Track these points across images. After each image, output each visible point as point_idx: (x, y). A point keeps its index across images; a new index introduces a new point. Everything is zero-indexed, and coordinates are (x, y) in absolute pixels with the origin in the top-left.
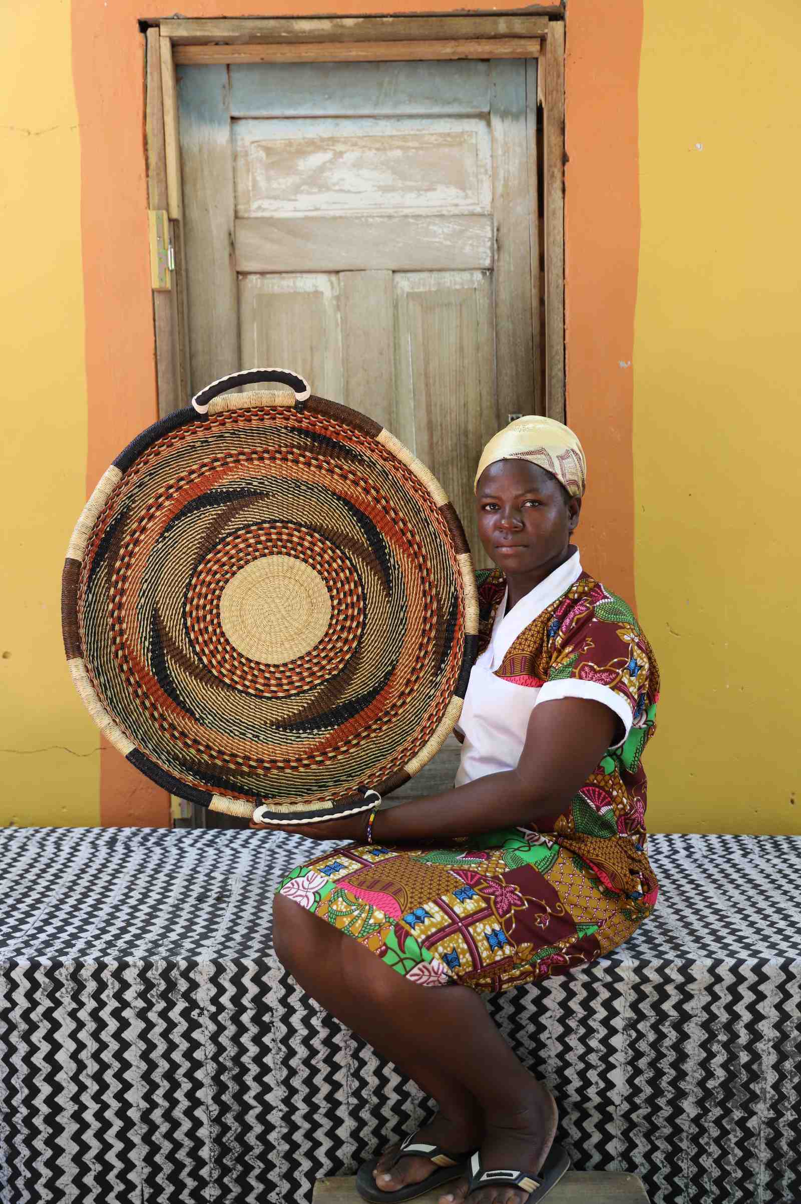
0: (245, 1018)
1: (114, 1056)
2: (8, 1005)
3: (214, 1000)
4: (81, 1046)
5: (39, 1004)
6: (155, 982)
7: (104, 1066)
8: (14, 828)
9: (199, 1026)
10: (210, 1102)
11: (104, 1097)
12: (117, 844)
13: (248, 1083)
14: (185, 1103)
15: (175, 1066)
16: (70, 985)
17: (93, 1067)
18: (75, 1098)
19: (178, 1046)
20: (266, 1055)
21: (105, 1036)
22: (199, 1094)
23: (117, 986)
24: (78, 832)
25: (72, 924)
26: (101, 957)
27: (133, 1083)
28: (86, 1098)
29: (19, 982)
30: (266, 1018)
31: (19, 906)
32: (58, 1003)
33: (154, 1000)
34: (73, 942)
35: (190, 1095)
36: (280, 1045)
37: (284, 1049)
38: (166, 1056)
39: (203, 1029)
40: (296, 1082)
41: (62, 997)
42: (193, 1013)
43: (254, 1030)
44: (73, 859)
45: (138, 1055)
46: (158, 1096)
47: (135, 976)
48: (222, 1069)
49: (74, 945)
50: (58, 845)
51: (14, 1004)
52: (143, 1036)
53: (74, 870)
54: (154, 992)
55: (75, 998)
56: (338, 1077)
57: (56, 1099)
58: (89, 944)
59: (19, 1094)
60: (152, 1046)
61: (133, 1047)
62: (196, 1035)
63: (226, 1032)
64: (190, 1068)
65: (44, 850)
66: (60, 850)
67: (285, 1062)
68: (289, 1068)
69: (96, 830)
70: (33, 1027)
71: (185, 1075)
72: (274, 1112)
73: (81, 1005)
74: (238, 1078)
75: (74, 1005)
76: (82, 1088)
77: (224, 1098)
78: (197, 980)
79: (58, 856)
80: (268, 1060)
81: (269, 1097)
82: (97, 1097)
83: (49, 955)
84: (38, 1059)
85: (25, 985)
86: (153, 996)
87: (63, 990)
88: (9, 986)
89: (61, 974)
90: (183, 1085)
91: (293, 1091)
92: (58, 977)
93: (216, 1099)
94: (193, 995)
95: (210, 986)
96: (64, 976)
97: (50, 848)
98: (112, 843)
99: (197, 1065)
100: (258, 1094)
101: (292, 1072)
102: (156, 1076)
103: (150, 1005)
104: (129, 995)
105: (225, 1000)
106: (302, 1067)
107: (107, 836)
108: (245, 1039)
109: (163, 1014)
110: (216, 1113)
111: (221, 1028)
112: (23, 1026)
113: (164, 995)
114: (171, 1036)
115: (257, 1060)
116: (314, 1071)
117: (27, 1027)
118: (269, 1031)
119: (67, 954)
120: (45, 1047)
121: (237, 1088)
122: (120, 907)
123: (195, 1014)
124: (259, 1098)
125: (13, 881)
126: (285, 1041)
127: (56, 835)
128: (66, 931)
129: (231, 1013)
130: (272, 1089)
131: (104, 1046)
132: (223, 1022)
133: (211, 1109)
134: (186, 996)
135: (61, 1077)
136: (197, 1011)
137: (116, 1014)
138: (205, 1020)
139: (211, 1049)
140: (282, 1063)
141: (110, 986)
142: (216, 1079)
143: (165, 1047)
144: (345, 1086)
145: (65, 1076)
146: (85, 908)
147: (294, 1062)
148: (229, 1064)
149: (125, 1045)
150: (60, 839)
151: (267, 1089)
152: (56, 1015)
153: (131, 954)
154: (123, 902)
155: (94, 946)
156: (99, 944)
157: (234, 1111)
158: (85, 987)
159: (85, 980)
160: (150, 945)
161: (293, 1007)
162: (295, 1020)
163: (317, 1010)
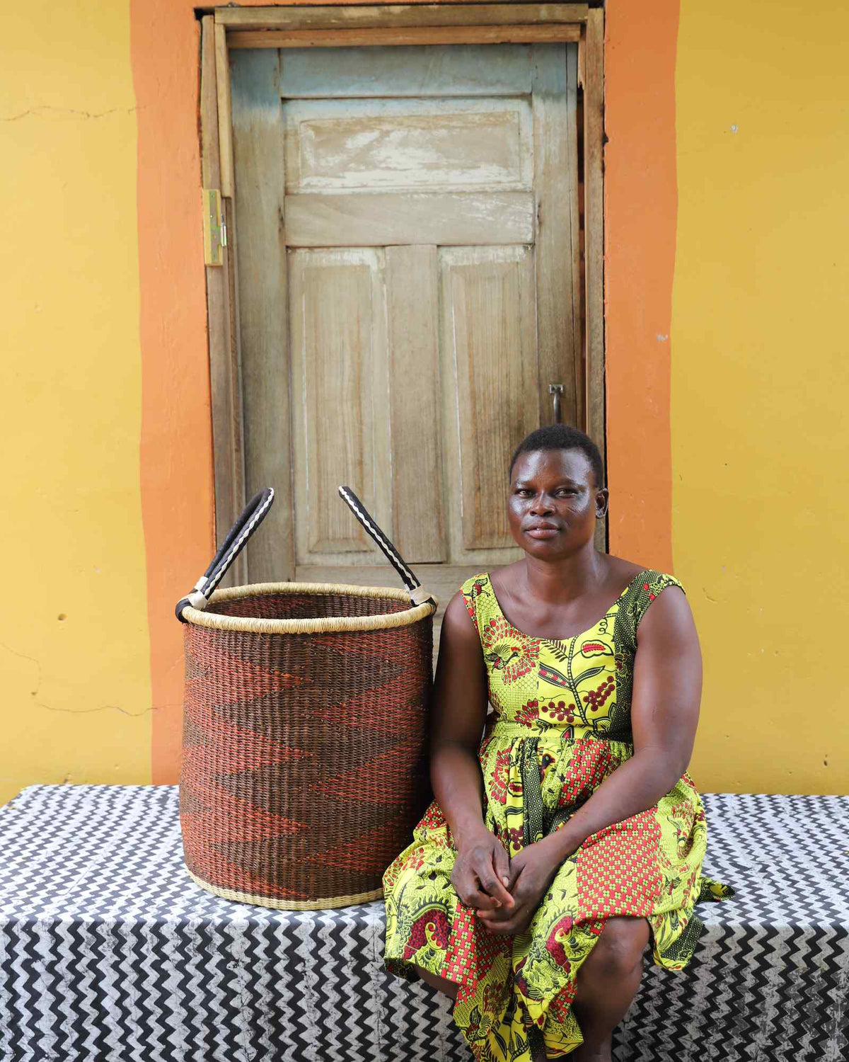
0: (279, 967)
1: (155, 1003)
2: (54, 958)
3: (249, 952)
4: (124, 995)
5: (83, 956)
6: (192, 937)
7: (147, 1013)
8: (68, 785)
9: (235, 976)
10: (248, 1045)
11: (149, 1040)
12: (168, 802)
13: (284, 1024)
14: (224, 1047)
15: (212, 1014)
16: (111, 940)
17: (136, 1013)
18: (122, 1040)
19: (215, 996)
20: (300, 999)
21: (147, 985)
22: (237, 1039)
23: (156, 941)
24: (130, 790)
25: (115, 882)
26: (141, 914)
27: (176, 1027)
28: (132, 1040)
29: (64, 937)
30: (299, 968)
31: (66, 864)
32: (101, 956)
33: (191, 954)
34: (114, 900)
35: (229, 1040)
36: (312, 991)
37: (316, 994)
38: (204, 1004)
39: (238, 979)
40: (329, 1023)
41: (105, 951)
42: (228, 965)
43: (287, 978)
44: (125, 817)
45: (178, 1003)
46: (199, 1039)
47: (173, 931)
48: (258, 1014)
49: (114, 903)
50: (111, 804)
51: (60, 957)
52: (182, 986)
53: (125, 828)
54: (190, 946)
55: (117, 951)
56: (369, 1021)
57: (104, 1041)
58: (130, 902)
59: (69, 1038)
60: (190, 996)
61: (173, 996)
62: (231, 985)
63: (261, 981)
64: (227, 1016)
65: (97, 808)
66: (113, 808)
67: (318, 1005)
68: (322, 1010)
69: (149, 788)
70: (80, 977)
71: (223, 1022)
72: (309, 1047)
73: (123, 957)
74: (274, 1021)
75: (116, 958)
76: (128, 1031)
77: (261, 1041)
78: (231, 934)
79: (110, 814)
80: (302, 1003)
81: (303, 1036)
82: (142, 1040)
83: (91, 913)
84: (85, 1005)
85: (69, 939)
86: (189, 950)
87: (105, 944)
88: (54, 941)
89: (102, 930)
90: (221, 1031)
91: (326, 1030)
92: (100, 932)
93: (254, 1042)
94: (228, 948)
95: (244, 939)
96: (105, 931)
97: (104, 806)
98: (163, 801)
99: (234, 1012)
100: (293, 1033)
101: (325, 1014)
102: (196, 1022)
103: (188, 958)
104: (167, 949)
105: (259, 951)
106: (334, 1010)
107: (159, 793)
108: (280, 986)
109: (200, 967)
110: (254, 1055)
111: (256, 977)
112: (70, 977)
113: (200, 949)
114: (208, 987)
115: (292, 1004)
116: (346, 1015)
117: (73, 977)
118: (302, 979)
119: (108, 911)
120: (92, 995)
121: (273, 1029)
122: (164, 865)
123: (230, 965)
124: (294, 1036)
125: (64, 839)
126: (317, 987)
127: (110, 792)
128: (109, 889)
129: (265, 964)
130: (307, 1028)
131: (146, 994)
132: (258, 972)
133: (249, 1052)
134: (221, 949)
135: (108, 1021)
136: (232, 963)
137: (155, 965)
138: (240, 971)
139: (247, 996)
140: (316, 1006)
141: (149, 941)
142: (253, 1023)
143: (203, 997)
144: (376, 1030)
145: (112, 1020)
146: (130, 866)
147: (327, 1006)
148: (265, 1009)
149: (166, 994)
150: (113, 796)
151: (302, 1028)
152: (100, 966)
153: (169, 912)
154: (167, 860)
155: (134, 904)
156: (139, 902)
157: (271, 1052)
158: (126, 941)
159: (125, 935)
160: (187, 903)
161: (323, 959)
162: (326, 970)
163: (348, 959)
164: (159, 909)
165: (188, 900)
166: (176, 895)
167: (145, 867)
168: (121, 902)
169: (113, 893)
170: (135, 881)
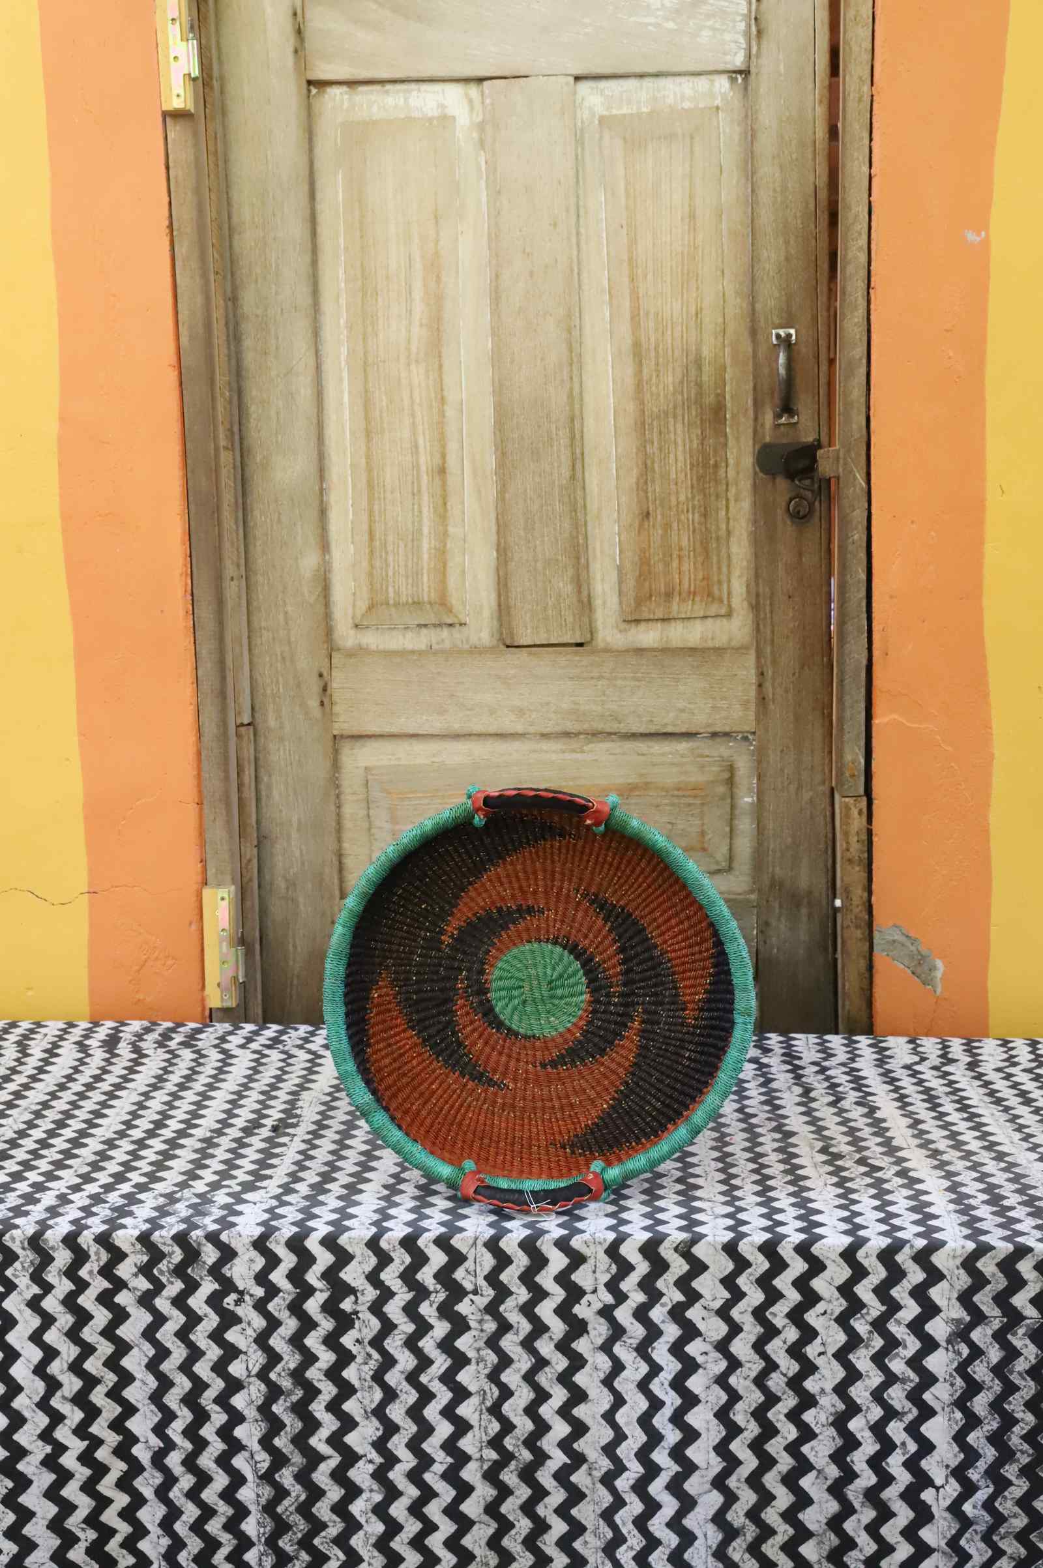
0: (313, 1306)
1: (105, 1364)
3: (262, 1278)
4: (50, 1354)
6: (166, 1249)
7: (90, 1382)
9: (237, 1320)
10: (256, 1447)
11: (94, 1430)
12: (120, 1046)
13: (317, 1415)
14: (217, 1446)
15: (199, 1386)
16: (28, 1257)
17: (71, 1385)
18: (46, 1435)
19: (203, 1353)
20: (347, 1365)
21: (90, 1333)
22: (239, 1432)
23: (104, 1256)
24: (54, 1027)
25: (37, 1168)
26: (83, 1218)
27: (139, 1406)
28: (63, 1433)
30: (347, 1305)
32: (10, 1287)
33: (164, 1280)
34: (37, 1196)
35: (225, 1433)
36: (369, 1349)
37: (376, 1355)
38: (186, 1368)
39: (243, 1325)
40: (396, 1412)
41: (17, 1277)
42: (226, 1300)
43: (326, 1325)
44: (48, 1068)
45: (143, 1364)
46: (175, 1432)
47: (133, 1240)
48: (275, 1392)
49: (39, 1201)
50: (23, 1049)
52: (149, 1335)
53: (47, 1085)
54: (163, 1265)
55: (37, 1277)
57: (15, 1437)
58: (63, 1199)
60: (163, 1353)
61: (135, 1351)
62: (232, 1336)
63: (281, 1330)
64: (224, 1390)
66: (27, 1055)
67: (378, 1377)
68: (385, 1387)
69: (86, 1024)
71: (216, 1401)
72: (361, 1463)
73: (47, 1288)
74: (301, 1409)
75: (36, 1290)
76: (57, 1419)
77: (277, 1442)
78: (233, 1246)
79: (22, 1064)
80: (350, 1374)
81: (351, 1439)
82: (80, 1431)
86: (161, 1272)
87: (17, 1265)
89: (14, 1240)
90: (214, 1416)
91: (391, 1429)
92: (9, 1244)
93: (266, 1442)
94: (226, 1271)
95: (254, 1254)
96: (18, 1243)
97: (10, 1052)
98: (111, 1043)
99: (234, 1385)
100: (334, 1434)
101: (390, 1395)
102: (172, 1400)
103: (159, 1287)
104: (124, 1270)
105: (278, 1277)
106: (405, 1386)
107: (102, 1033)
108: (313, 1341)
109: (179, 1302)
110: (266, 1465)
111: (273, 1323)
113: (179, 1271)
114: (192, 1337)
116: (426, 1396)
118: (352, 1326)
119: (27, 1213)
121: (299, 1425)
122: (117, 1142)
123: (229, 1301)
124: (335, 1440)
126: (377, 1342)
127: (19, 1031)
128: (26, 1179)
129: (289, 1298)
130: (357, 1424)
131: (88, 1350)
132: (276, 1314)
133: (257, 1458)
134: (215, 1271)
135: (21, 1402)
136: (233, 1296)
137: (105, 1299)
138: (246, 1311)
139: (257, 1358)
140: (374, 1378)
141: (93, 1257)
142: (265, 1409)
143: (184, 1355)
144: (476, 1429)
145: (27, 1401)
146: (60, 1143)
147: (393, 1377)
148: (286, 1383)
150: (26, 1037)
151: (349, 1423)
152: (8, 1304)
153: (131, 1214)
154: (122, 1134)
155: (72, 1202)
156: (80, 1199)
157: (294, 1464)
158: (52, 1259)
159: (52, 1248)
160: (162, 1201)
161: (388, 1288)
162: (393, 1309)
163: (431, 1288)
164: (113, 1210)
165: (161, 1195)
166: (142, 1188)
167: (86, 1145)
168: (48, 1199)
169: (33, 1185)
170: (70, 1167)
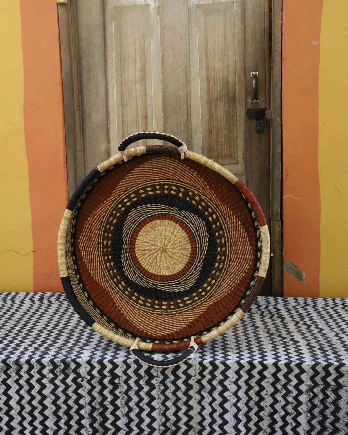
1: (39, 403)
3: (89, 373)
4: (22, 398)
6: (58, 364)
7: (34, 408)
9: (82, 386)
10: (88, 427)
12: (44, 300)
13: (108, 416)
14: (75, 427)
15: (70, 408)
16: (15, 367)
17: (28, 408)
19: (71, 397)
20: (117, 400)
21: (34, 392)
22: (83, 422)
23: (39, 367)
25: (17, 339)
26: (32, 355)
27: (49, 416)
28: (25, 424)
30: (117, 381)
32: (9, 376)
33: (58, 374)
34: (18, 348)
35: (78, 422)
36: (124, 395)
37: (126, 397)
38: (65, 402)
39: (84, 388)
40: (132, 415)
41: (11, 373)
42: (78, 380)
43: (110, 387)
45: (51, 402)
46: (62, 423)
47: (48, 362)
48: (94, 409)
49: (18, 349)
52: (53, 392)
54: (58, 369)
55: (18, 373)
58: (26, 349)
60: (58, 398)
61: (48, 398)
62: (80, 391)
63: (96, 389)
64: (78, 409)
67: (127, 404)
68: (129, 407)
71: (75, 412)
72: (121, 431)
73: (21, 377)
74: (102, 414)
75: (17, 377)
76: (24, 418)
77: (95, 425)
78: (80, 363)
80: (118, 402)
81: (119, 423)
82: (31, 423)
83: (5, 354)
86: (57, 372)
87: (11, 369)
90: (74, 417)
91: (131, 420)
92: (9, 363)
93: (91, 425)
94: (78, 371)
95: (87, 365)
96: (11, 362)
98: (41, 299)
99: (81, 407)
100: (113, 422)
102: (61, 413)
103: (56, 376)
104: (45, 372)
106: (135, 407)
107: (38, 296)
108: (106, 392)
109: (63, 381)
110: (91, 432)
111: (93, 387)
113: (63, 371)
114: (67, 392)
115: (113, 403)
116: (142, 410)
118: (118, 388)
119: (14, 354)
121: (102, 419)
122: (43, 331)
123: (79, 380)
124: (113, 424)
126: (126, 393)
128: (14, 342)
129: (98, 379)
130: (120, 418)
131: (33, 398)
132: (94, 384)
133: (89, 430)
134: (75, 371)
136: (80, 379)
137: (39, 381)
138: (85, 383)
139: (88, 398)
140: (125, 404)
141: (35, 367)
142: (91, 415)
143: (65, 398)
145: (15, 412)
146: (25, 331)
147: (131, 404)
148: (97, 406)
149: (44, 397)
151: (118, 418)
152: (8, 382)
153: (47, 353)
154: (45, 328)
155: (29, 350)
156: (31, 349)
157: (100, 432)
158: (22, 368)
159: (22, 364)
160: (57, 349)
161: (130, 376)
162: (131, 382)
163: (143, 376)
164: (42, 352)
165: (57, 348)
166: (51, 345)
167: (33, 332)
169: (16, 344)
